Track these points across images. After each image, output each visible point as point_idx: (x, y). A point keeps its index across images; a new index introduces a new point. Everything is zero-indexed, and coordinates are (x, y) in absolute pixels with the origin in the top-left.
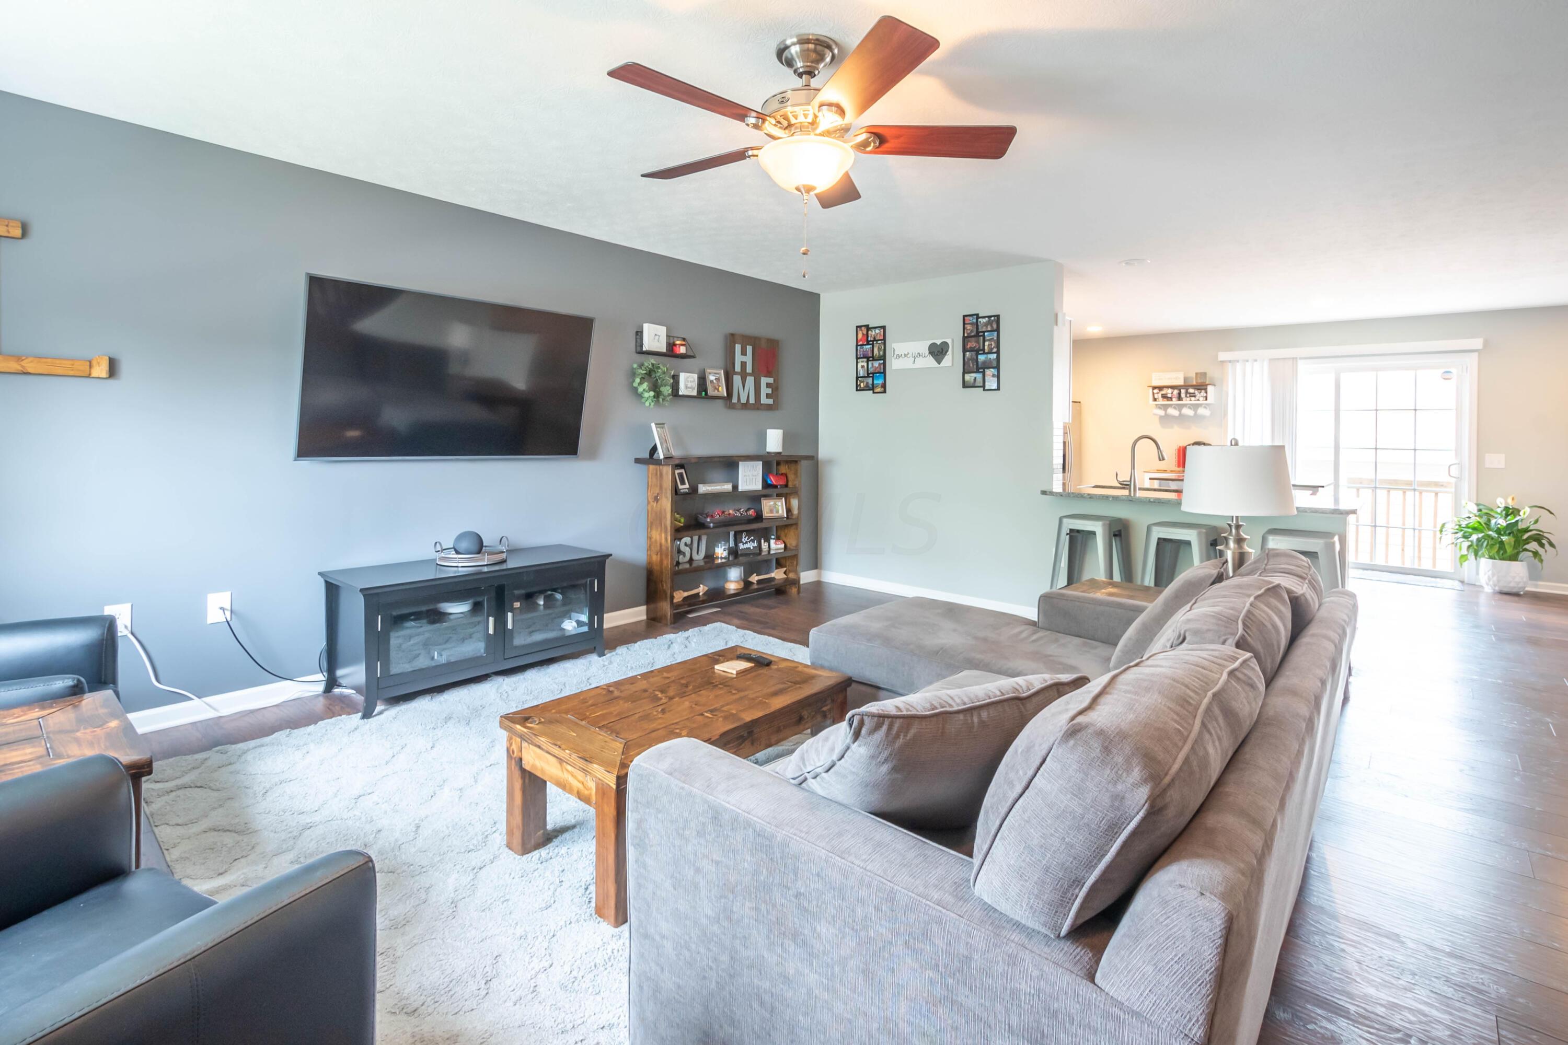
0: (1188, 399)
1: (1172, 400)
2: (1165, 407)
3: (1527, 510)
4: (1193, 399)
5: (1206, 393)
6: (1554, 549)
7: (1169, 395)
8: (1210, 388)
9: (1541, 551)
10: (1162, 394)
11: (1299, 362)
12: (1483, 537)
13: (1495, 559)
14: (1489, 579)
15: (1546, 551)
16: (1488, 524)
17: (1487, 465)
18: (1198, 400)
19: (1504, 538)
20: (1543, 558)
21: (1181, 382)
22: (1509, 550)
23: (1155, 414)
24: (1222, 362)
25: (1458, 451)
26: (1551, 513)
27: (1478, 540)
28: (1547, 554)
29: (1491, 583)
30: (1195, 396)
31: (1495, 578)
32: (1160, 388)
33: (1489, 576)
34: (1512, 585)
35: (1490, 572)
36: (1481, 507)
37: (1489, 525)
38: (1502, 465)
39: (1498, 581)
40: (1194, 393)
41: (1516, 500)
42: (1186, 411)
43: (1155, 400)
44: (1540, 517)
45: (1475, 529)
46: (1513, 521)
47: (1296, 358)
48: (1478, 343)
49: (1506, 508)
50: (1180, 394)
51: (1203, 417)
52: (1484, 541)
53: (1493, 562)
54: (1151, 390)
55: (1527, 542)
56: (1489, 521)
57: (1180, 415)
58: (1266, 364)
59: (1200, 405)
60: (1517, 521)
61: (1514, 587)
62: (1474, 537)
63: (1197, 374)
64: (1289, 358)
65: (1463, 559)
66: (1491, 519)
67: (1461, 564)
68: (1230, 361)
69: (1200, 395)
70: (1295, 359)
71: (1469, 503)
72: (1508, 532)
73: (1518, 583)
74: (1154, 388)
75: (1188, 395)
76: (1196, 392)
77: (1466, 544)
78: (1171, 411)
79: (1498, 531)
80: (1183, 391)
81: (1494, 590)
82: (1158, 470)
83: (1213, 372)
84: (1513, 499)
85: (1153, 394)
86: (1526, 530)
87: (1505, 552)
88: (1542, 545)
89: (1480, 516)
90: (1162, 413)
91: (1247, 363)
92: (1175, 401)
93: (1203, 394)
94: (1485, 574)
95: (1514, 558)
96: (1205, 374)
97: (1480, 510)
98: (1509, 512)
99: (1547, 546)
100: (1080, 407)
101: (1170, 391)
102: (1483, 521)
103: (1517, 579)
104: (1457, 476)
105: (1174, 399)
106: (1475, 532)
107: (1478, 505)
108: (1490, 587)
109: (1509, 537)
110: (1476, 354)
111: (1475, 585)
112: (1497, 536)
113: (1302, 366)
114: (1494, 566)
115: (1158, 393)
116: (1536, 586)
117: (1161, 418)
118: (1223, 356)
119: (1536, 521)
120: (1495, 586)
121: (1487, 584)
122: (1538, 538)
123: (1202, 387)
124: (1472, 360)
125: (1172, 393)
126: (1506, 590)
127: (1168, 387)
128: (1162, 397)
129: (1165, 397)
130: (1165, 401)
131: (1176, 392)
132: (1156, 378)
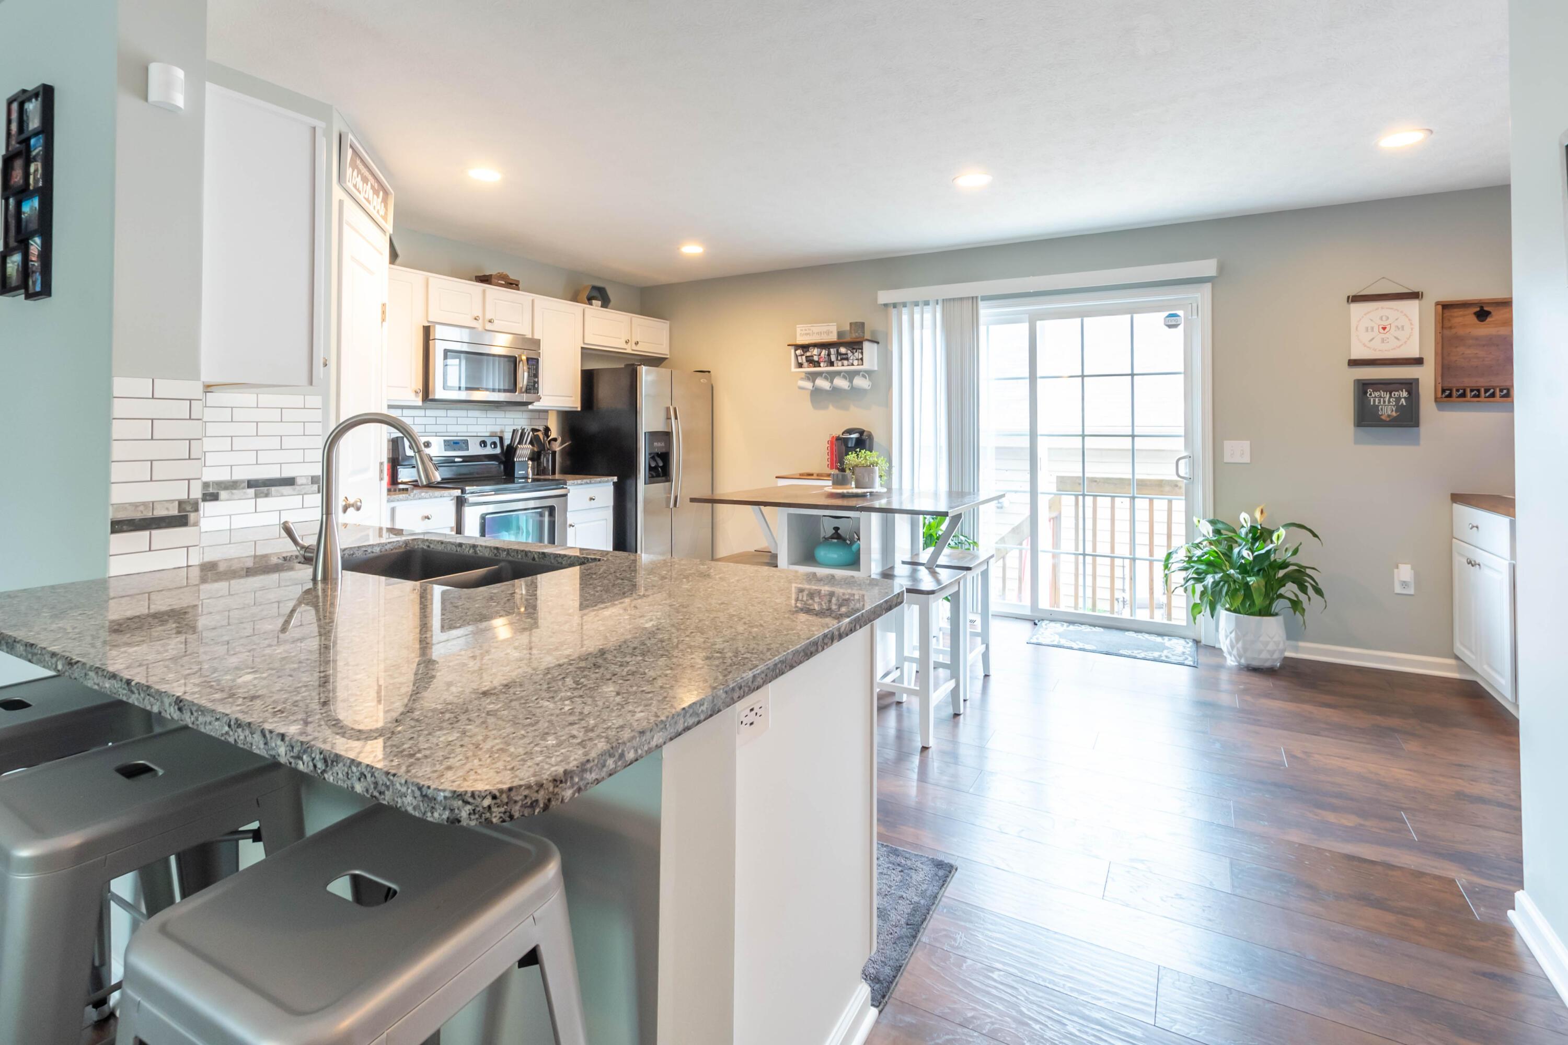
0: (840, 363)
1: (820, 366)
2: (812, 377)
3: (1282, 532)
4: (845, 362)
5: (862, 353)
6: (1320, 597)
7: (816, 358)
8: (866, 345)
9: (1302, 596)
10: (807, 357)
11: (981, 304)
12: (1222, 579)
13: (1239, 613)
14: (1232, 647)
15: (1309, 599)
16: (1228, 555)
17: (1227, 459)
18: (853, 364)
19: (1251, 580)
20: (1304, 606)
21: (833, 338)
22: (1259, 601)
23: (801, 388)
24: (886, 305)
25: (1188, 437)
26: (1315, 535)
27: (1216, 584)
28: (1312, 603)
29: (1235, 652)
30: (847, 359)
31: (1240, 645)
32: (805, 347)
33: (1231, 640)
34: (1264, 655)
35: (1233, 635)
36: (1219, 526)
37: (1230, 557)
38: (1246, 459)
39: (1245, 649)
40: (847, 354)
41: (1265, 514)
42: (838, 382)
43: (799, 366)
44: (1301, 544)
45: (1210, 564)
46: (1263, 551)
47: (977, 297)
48: (1208, 267)
49: (1253, 529)
50: (829, 356)
51: (863, 392)
52: (1224, 585)
53: (1236, 616)
54: (793, 351)
55: (1282, 582)
56: (1231, 549)
57: (833, 388)
58: (939, 308)
59: (856, 372)
60: (1269, 552)
61: (1267, 660)
62: (1209, 580)
63: (851, 324)
64: (968, 298)
65: (1197, 610)
66: (1234, 545)
67: (1195, 619)
68: (895, 306)
69: (854, 356)
70: (974, 299)
71: (1202, 521)
72: (1256, 569)
73: (1273, 652)
74: (797, 347)
75: (840, 358)
76: (849, 352)
77: (1199, 587)
78: (822, 383)
79: (1244, 569)
80: (833, 351)
81: (1239, 662)
82: (801, 475)
83: (873, 323)
84: (1262, 512)
85: (797, 356)
86: (1284, 565)
87: (1253, 604)
88: (1303, 589)
89: (1218, 542)
90: (808, 385)
91: (916, 308)
92: (824, 368)
93: (857, 355)
94: (1227, 637)
95: (1266, 612)
96: (862, 325)
97: (1217, 532)
98: (1260, 534)
99: (1310, 591)
100: (710, 379)
101: (815, 351)
102: (1223, 547)
103: (1271, 647)
104: (1187, 476)
105: (822, 364)
106: (1211, 569)
107: (1212, 522)
108: (1233, 659)
109: (1258, 578)
110: (1208, 286)
111: (1214, 647)
112: (1240, 577)
113: (986, 312)
114: (1238, 625)
115: (802, 355)
116: (1296, 649)
117: (810, 393)
118: (885, 297)
119: (1295, 552)
120: (1240, 656)
121: (1230, 654)
122: (1299, 577)
123: (856, 345)
124: (1203, 296)
125: (820, 355)
126: (1255, 664)
127: (815, 345)
128: (807, 361)
129: (810, 361)
130: (810, 367)
131: (824, 352)
132: (802, 330)
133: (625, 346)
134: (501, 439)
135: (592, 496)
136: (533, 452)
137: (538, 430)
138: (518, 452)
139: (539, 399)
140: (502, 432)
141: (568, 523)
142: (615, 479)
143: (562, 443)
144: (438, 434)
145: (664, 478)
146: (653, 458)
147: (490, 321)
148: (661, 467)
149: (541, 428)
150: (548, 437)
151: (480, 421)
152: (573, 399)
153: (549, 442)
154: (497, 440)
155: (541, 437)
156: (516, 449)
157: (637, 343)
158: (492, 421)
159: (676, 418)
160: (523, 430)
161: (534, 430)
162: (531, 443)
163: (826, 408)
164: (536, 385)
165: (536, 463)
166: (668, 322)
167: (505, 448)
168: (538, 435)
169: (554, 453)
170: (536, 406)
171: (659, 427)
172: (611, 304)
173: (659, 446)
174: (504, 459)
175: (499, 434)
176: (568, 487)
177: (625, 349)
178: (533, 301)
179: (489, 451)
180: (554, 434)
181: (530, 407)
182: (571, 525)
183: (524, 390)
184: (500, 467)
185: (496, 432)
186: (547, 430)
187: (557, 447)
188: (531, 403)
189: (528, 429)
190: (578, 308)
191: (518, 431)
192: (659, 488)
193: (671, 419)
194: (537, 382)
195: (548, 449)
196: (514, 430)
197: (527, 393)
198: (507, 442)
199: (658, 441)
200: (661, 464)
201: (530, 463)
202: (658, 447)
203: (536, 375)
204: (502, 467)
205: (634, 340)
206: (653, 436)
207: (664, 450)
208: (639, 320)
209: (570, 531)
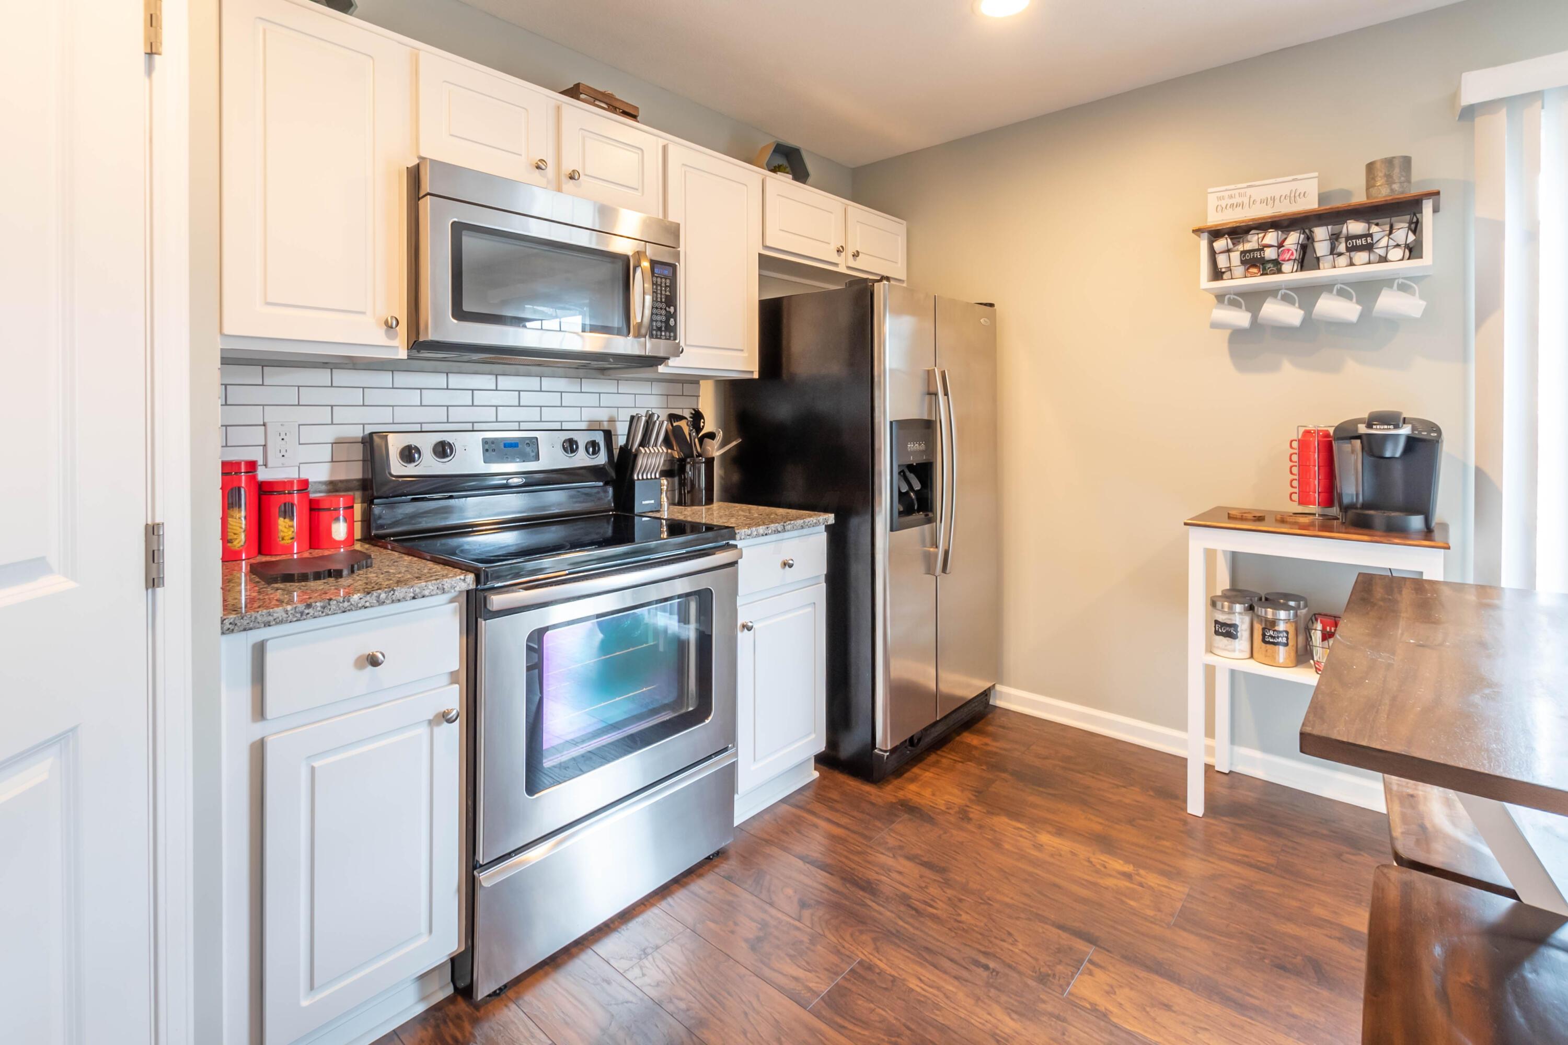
0: (1343, 260)
1: (1280, 271)
2: (1253, 297)
4: (1361, 257)
5: (1416, 232)
7: (1270, 254)
8: (1430, 212)
10: (1243, 253)
18: (1384, 259)
21: (1310, 203)
23: (1215, 325)
30: (1369, 248)
32: (1237, 233)
40: (1367, 236)
42: (1328, 306)
43: (1217, 274)
50: (1305, 248)
51: (1393, 323)
54: (1204, 243)
57: (1308, 320)
59: (1386, 282)
63: (1373, 164)
68: (1510, 105)
69: (1390, 241)
74: (1216, 234)
75: (1342, 248)
76: (1374, 229)
78: (1273, 310)
85: (1213, 254)
90: (1241, 318)
92: (1290, 275)
93: (1403, 235)
100: (993, 318)
101: (1271, 237)
105: (1286, 267)
115: (1228, 251)
117: (1237, 335)
123: (1397, 210)
125: (1280, 245)
127: (1264, 226)
128: (1243, 262)
129: (1253, 262)
130: (1253, 275)
131: (1294, 239)
132: (1219, 199)
133: (834, 258)
134: (608, 435)
135: (786, 557)
136: (671, 460)
137: (681, 418)
138: (641, 462)
139: (678, 351)
140: (612, 421)
141: (739, 623)
142: (831, 518)
143: (724, 444)
144: (477, 427)
145: (921, 515)
146: (902, 473)
147: (572, 178)
148: (916, 492)
149: (687, 414)
150: (698, 430)
151: (568, 399)
152: (745, 354)
153: (701, 441)
154: (600, 438)
155: (686, 430)
156: (636, 456)
157: (856, 255)
158: (592, 400)
159: (946, 394)
160: (650, 417)
161: (673, 417)
162: (667, 442)
163: (1275, 367)
164: (672, 322)
165: (676, 479)
166: (905, 222)
167: (616, 452)
168: (680, 428)
169: (710, 462)
170: (674, 366)
171: (913, 410)
172: (810, 180)
173: (915, 447)
174: (613, 474)
175: (606, 426)
176: (739, 544)
177: (836, 265)
178: (665, 148)
179: (582, 459)
180: (709, 425)
181: (661, 369)
182: (744, 626)
183: (643, 331)
184: (606, 492)
185: (600, 422)
186: (697, 416)
187: (715, 450)
188: (662, 360)
189: (661, 415)
190: (753, 175)
191: (639, 418)
192: (913, 534)
193: (936, 394)
194: (674, 315)
195: (699, 455)
196: (632, 418)
197: (651, 336)
198: (621, 441)
199: (914, 441)
200: (917, 486)
201: (664, 481)
202: (914, 453)
203: (671, 300)
204: (610, 490)
205: (850, 250)
206: (902, 427)
207: (923, 459)
208: (857, 211)
209: (743, 638)
